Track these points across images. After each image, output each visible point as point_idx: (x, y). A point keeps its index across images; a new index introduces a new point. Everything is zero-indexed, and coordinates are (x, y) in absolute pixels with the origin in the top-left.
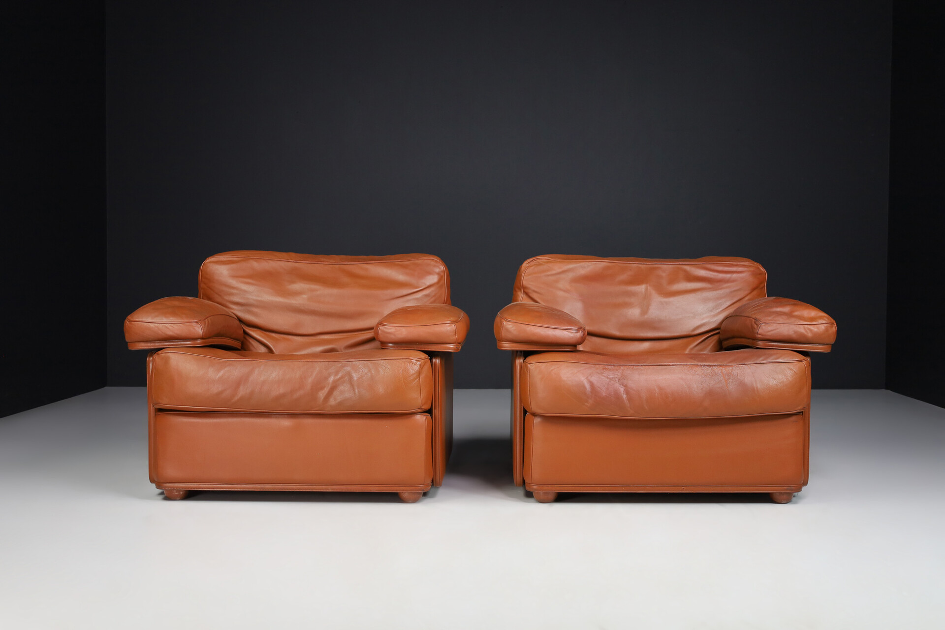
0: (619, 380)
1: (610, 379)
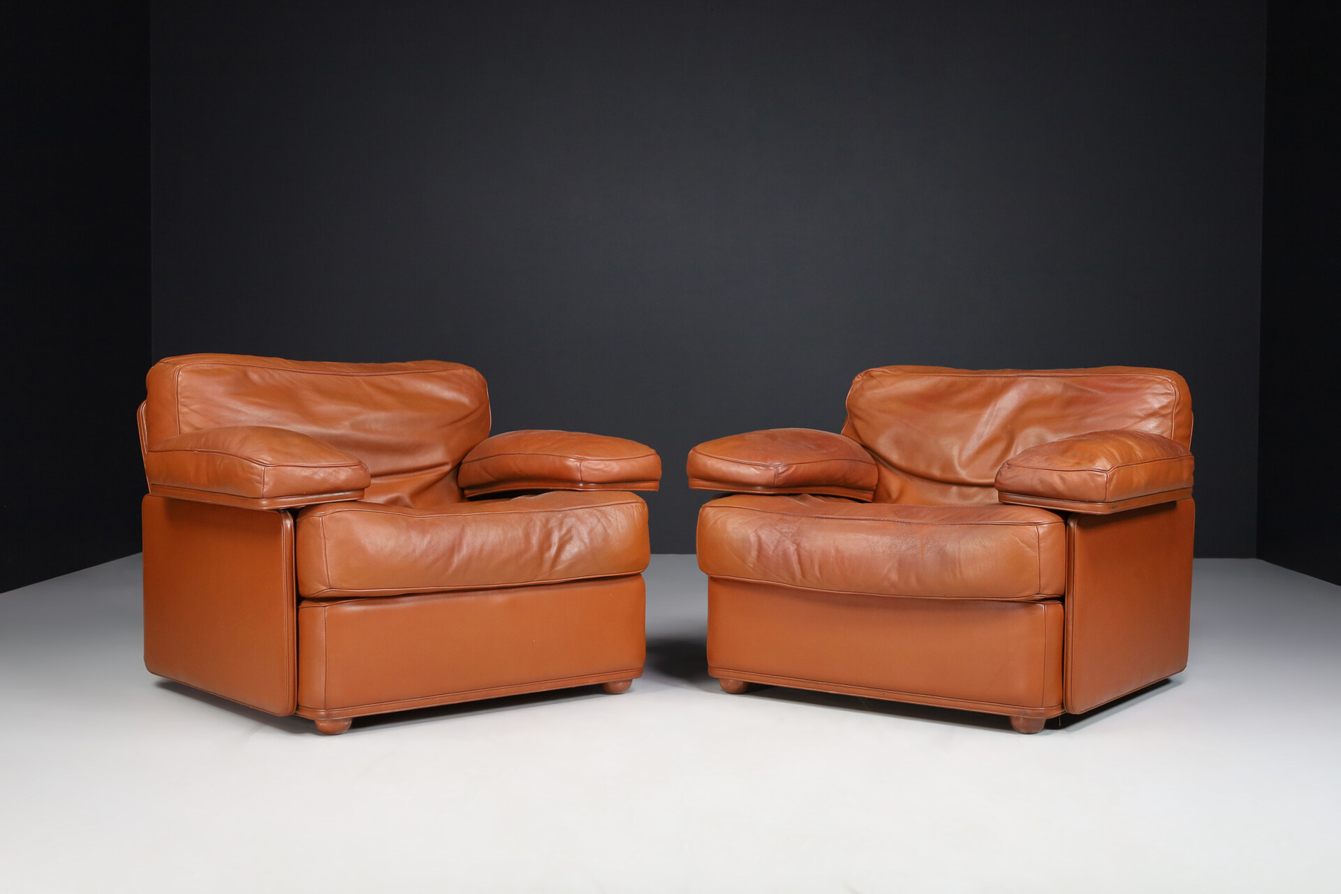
0: (793, 535)
1: (782, 533)
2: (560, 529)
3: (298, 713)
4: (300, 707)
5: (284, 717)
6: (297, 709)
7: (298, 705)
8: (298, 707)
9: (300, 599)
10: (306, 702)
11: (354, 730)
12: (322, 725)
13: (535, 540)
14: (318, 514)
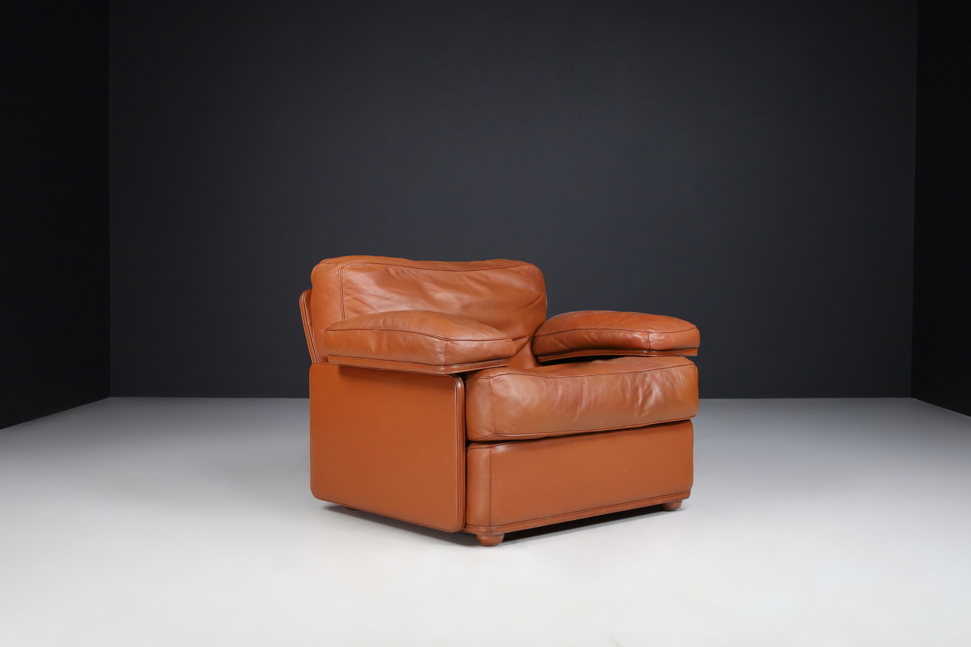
2: (643, 386)
3: (466, 530)
4: (467, 525)
5: (454, 533)
6: (465, 527)
7: (466, 524)
8: (465, 525)
9: (468, 442)
10: (472, 521)
11: (506, 543)
12: (484, 538)
13: (628, 395)
14: (485, 376)
